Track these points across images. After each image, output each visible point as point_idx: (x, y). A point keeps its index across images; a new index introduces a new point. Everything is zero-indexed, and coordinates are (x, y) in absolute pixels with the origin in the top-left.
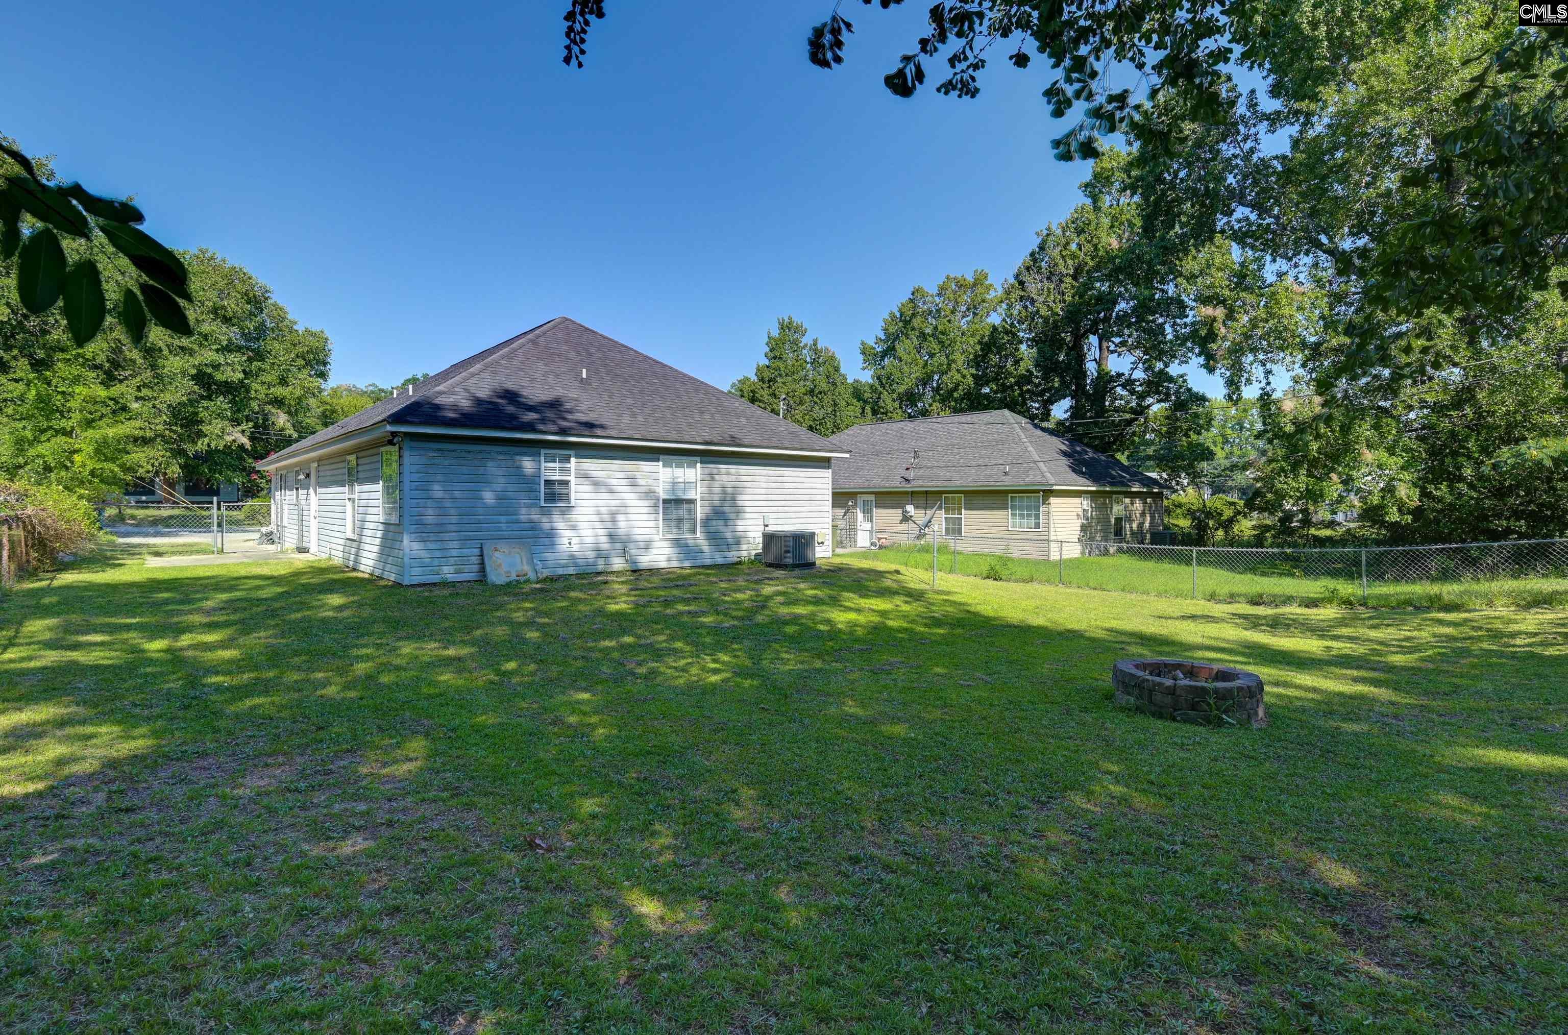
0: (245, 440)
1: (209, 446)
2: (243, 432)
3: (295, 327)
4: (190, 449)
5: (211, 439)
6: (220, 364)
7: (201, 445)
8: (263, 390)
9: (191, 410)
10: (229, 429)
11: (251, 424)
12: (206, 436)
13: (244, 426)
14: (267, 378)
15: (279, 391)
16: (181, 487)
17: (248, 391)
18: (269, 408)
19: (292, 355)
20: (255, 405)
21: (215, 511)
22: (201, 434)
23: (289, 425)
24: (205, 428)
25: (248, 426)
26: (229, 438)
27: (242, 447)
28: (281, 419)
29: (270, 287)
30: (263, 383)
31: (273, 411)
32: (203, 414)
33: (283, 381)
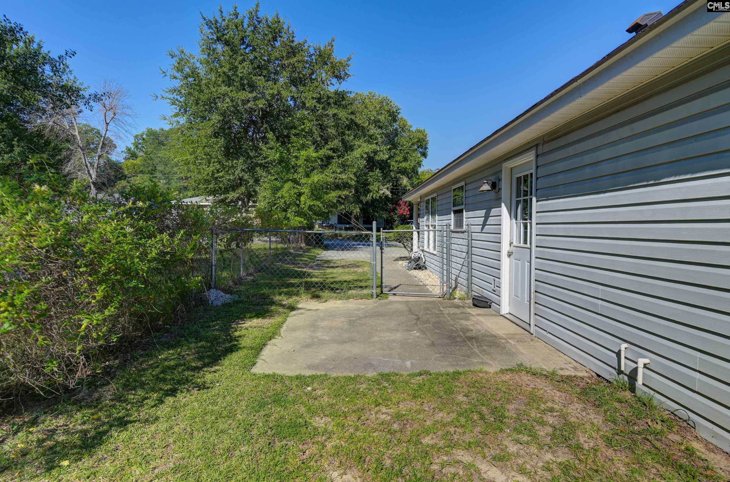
0: (388, 193)
1: (372, 197)
2: (387, 188)
3: (411, 129)
4: (364, 199)
5: (373, 193)
6: (377, 151)
7: (369, 197)
8: (396, 166)
9: (365, 178)
10: (381, 187)
11: (391, 184)
12: (371, 191)
13: (388, 186)
14: (398, 158)
15: (404, 165)
16: (361, 220)
17: (389, 167)
18: (399, 175)
19: (410, 144)
20: (392, 174)
21: (374, 233)
22: (369, 191)
23: (408, 184)
24: (371, 187)
25: (389, 185)
26: (381, 192)
27: (387, 197)
28: (405, 181)
29: (400, 107)
30: (396, 161)
31: (401, 176)
32: (370, 180)
33: (405, 159)
